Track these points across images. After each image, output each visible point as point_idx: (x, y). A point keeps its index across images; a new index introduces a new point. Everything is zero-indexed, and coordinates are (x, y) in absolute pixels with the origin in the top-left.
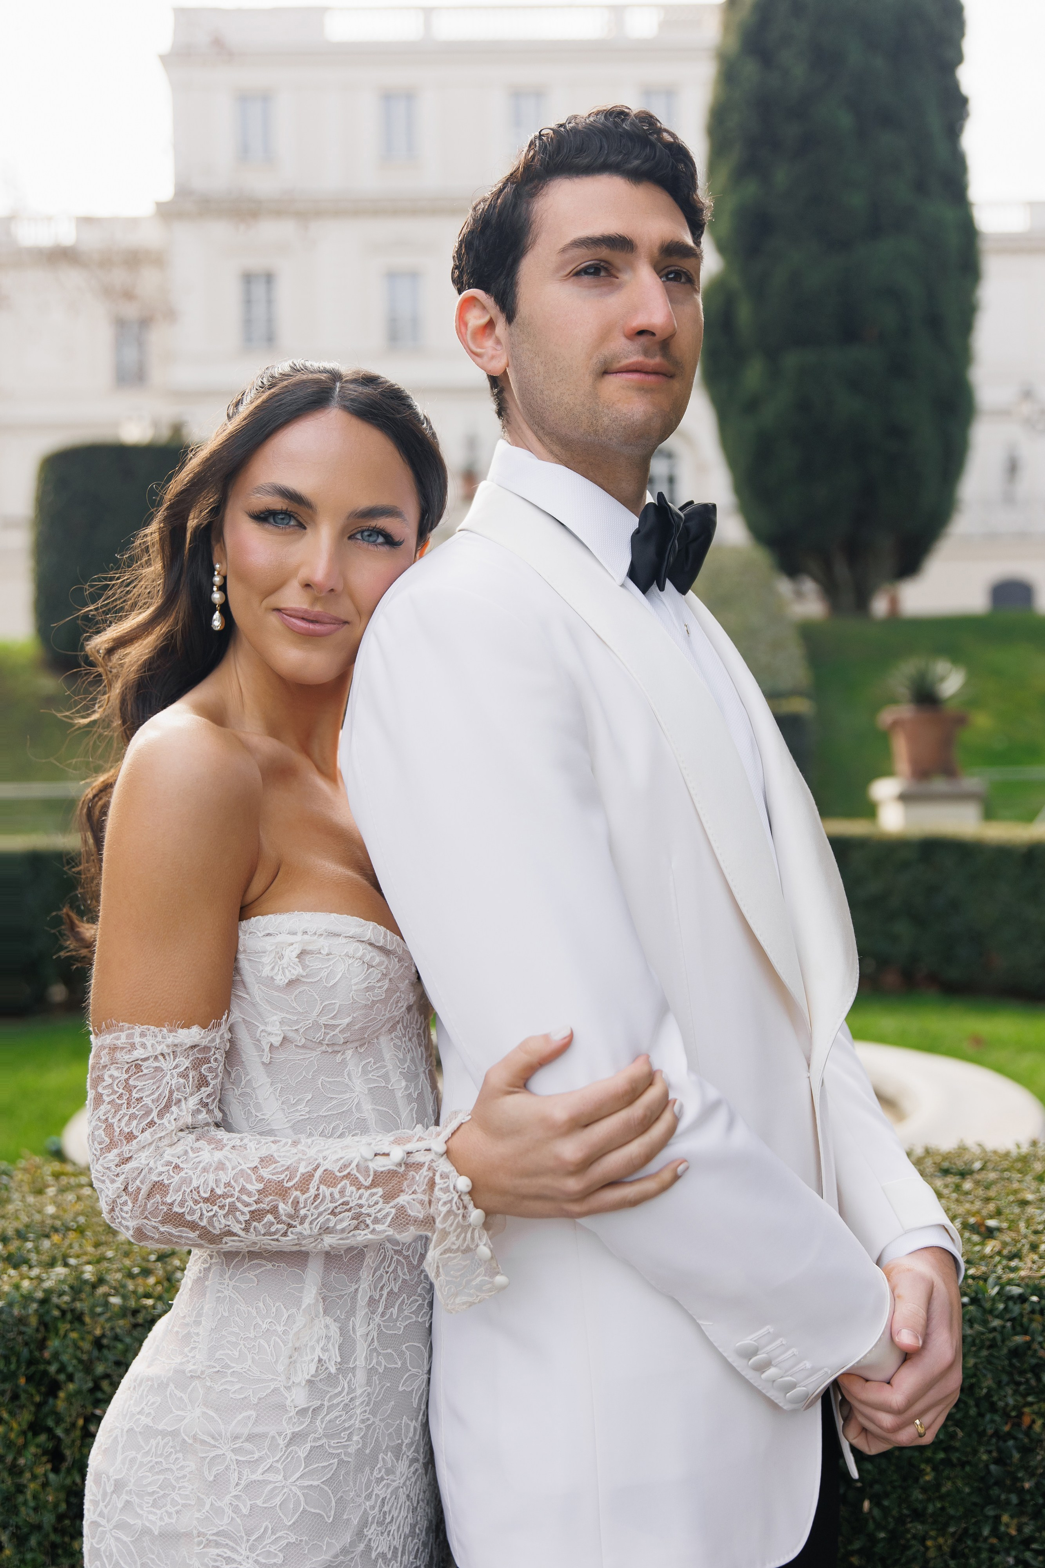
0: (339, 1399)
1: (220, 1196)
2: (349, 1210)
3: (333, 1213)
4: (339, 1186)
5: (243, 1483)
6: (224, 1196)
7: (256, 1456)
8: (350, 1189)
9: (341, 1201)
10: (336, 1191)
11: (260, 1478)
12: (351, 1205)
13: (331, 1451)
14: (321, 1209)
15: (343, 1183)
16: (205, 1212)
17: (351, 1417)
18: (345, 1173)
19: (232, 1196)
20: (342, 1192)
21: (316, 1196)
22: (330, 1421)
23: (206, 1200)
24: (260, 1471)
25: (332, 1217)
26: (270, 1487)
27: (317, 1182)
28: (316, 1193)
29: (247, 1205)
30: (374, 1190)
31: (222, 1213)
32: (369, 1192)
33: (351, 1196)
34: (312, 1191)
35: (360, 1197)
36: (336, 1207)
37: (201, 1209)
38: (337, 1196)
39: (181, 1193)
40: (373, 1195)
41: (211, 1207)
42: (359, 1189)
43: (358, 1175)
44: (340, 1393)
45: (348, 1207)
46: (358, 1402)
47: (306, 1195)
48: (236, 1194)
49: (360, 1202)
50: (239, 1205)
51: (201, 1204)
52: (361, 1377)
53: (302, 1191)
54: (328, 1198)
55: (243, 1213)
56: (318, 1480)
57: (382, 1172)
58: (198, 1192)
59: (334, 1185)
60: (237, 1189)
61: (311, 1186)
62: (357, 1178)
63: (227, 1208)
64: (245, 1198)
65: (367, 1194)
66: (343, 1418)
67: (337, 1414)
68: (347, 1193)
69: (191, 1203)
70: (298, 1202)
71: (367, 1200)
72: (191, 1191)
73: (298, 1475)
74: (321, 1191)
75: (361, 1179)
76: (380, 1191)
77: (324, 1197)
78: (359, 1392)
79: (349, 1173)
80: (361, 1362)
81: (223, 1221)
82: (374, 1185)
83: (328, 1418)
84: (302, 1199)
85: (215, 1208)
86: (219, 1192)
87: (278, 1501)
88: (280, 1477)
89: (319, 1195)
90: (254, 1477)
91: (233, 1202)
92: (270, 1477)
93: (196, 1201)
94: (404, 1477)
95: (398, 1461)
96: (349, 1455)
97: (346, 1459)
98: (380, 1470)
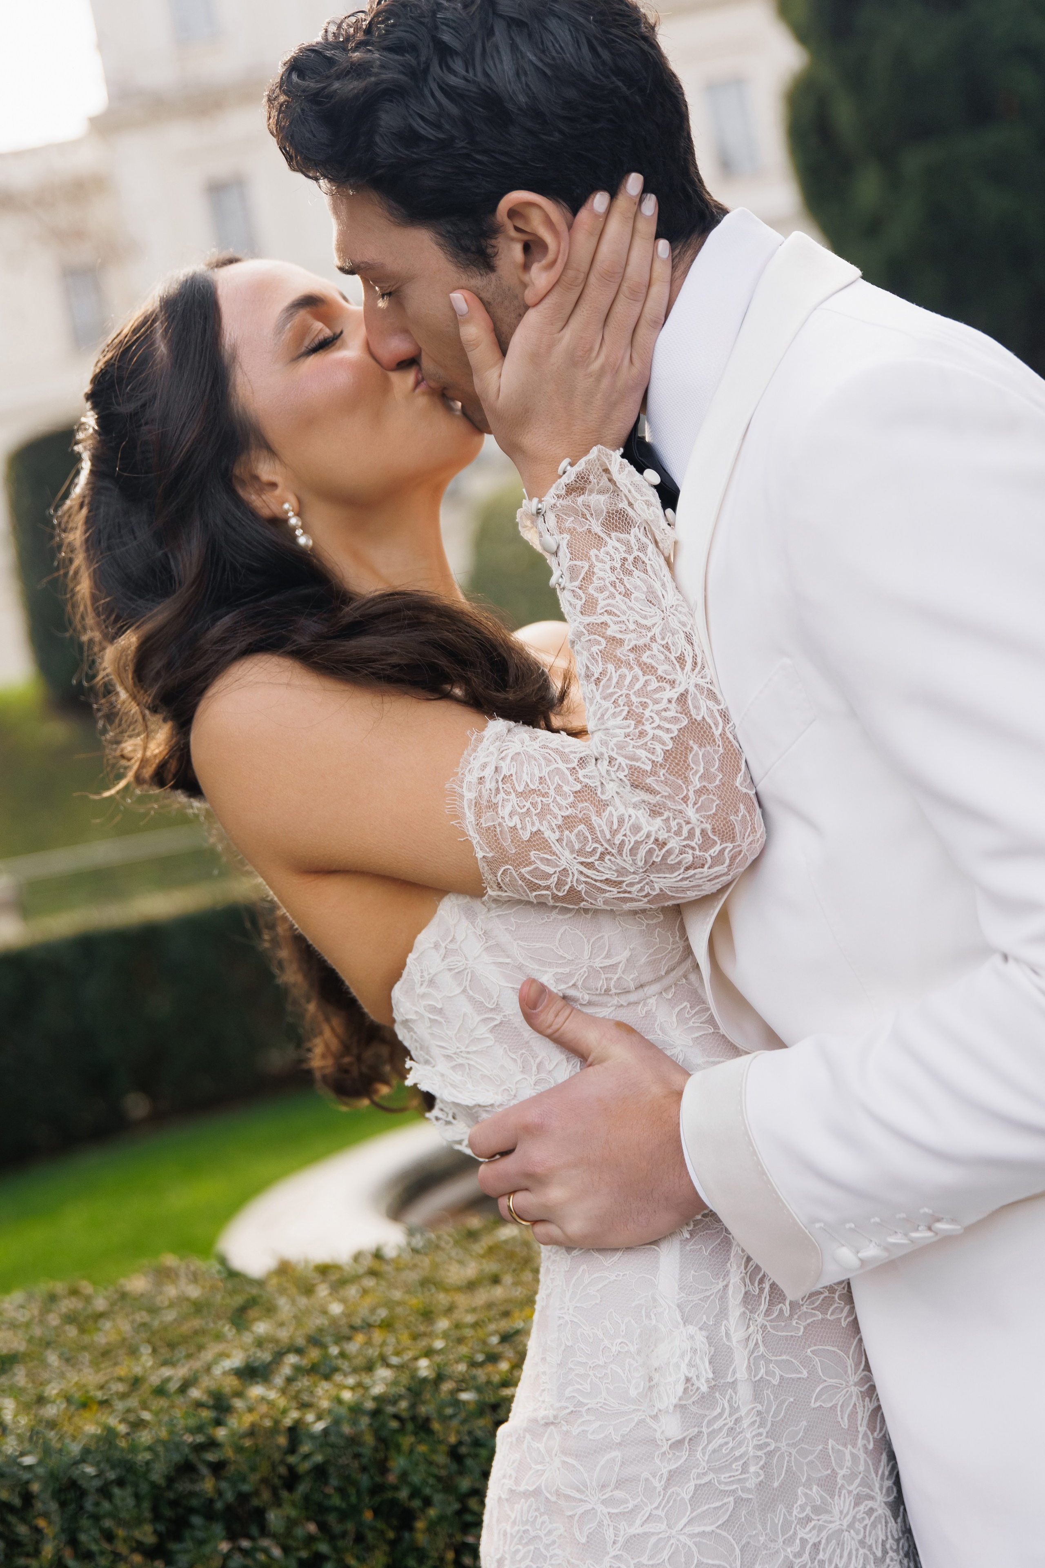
0: (720, 1423)
5: (621, 1540)
7: (630, 1505)
11: (640, 1531)
13: (722, 1487)
17: (740, 1444)
22: (714, 1451)
24: (638, 1522)
26: (653, 1540)
44: (721, 1414)
46: (746, 1423)
52: (744, 1392)
56: (712, 1524)
66: (731, 1445)
67: (722, 1441)
73: (684, 1521)
78: (743, 1411)
80: (742, 1374)
83: (710, 1448)
87: (665, 1555)
88: (664, 1527)
90: (633, 1531)
92: (649, 1528)
94: (849, 1518)
95: (832, 1496)
96: (748, 1490)
97: (745, 1496)
98: (802, 1508)
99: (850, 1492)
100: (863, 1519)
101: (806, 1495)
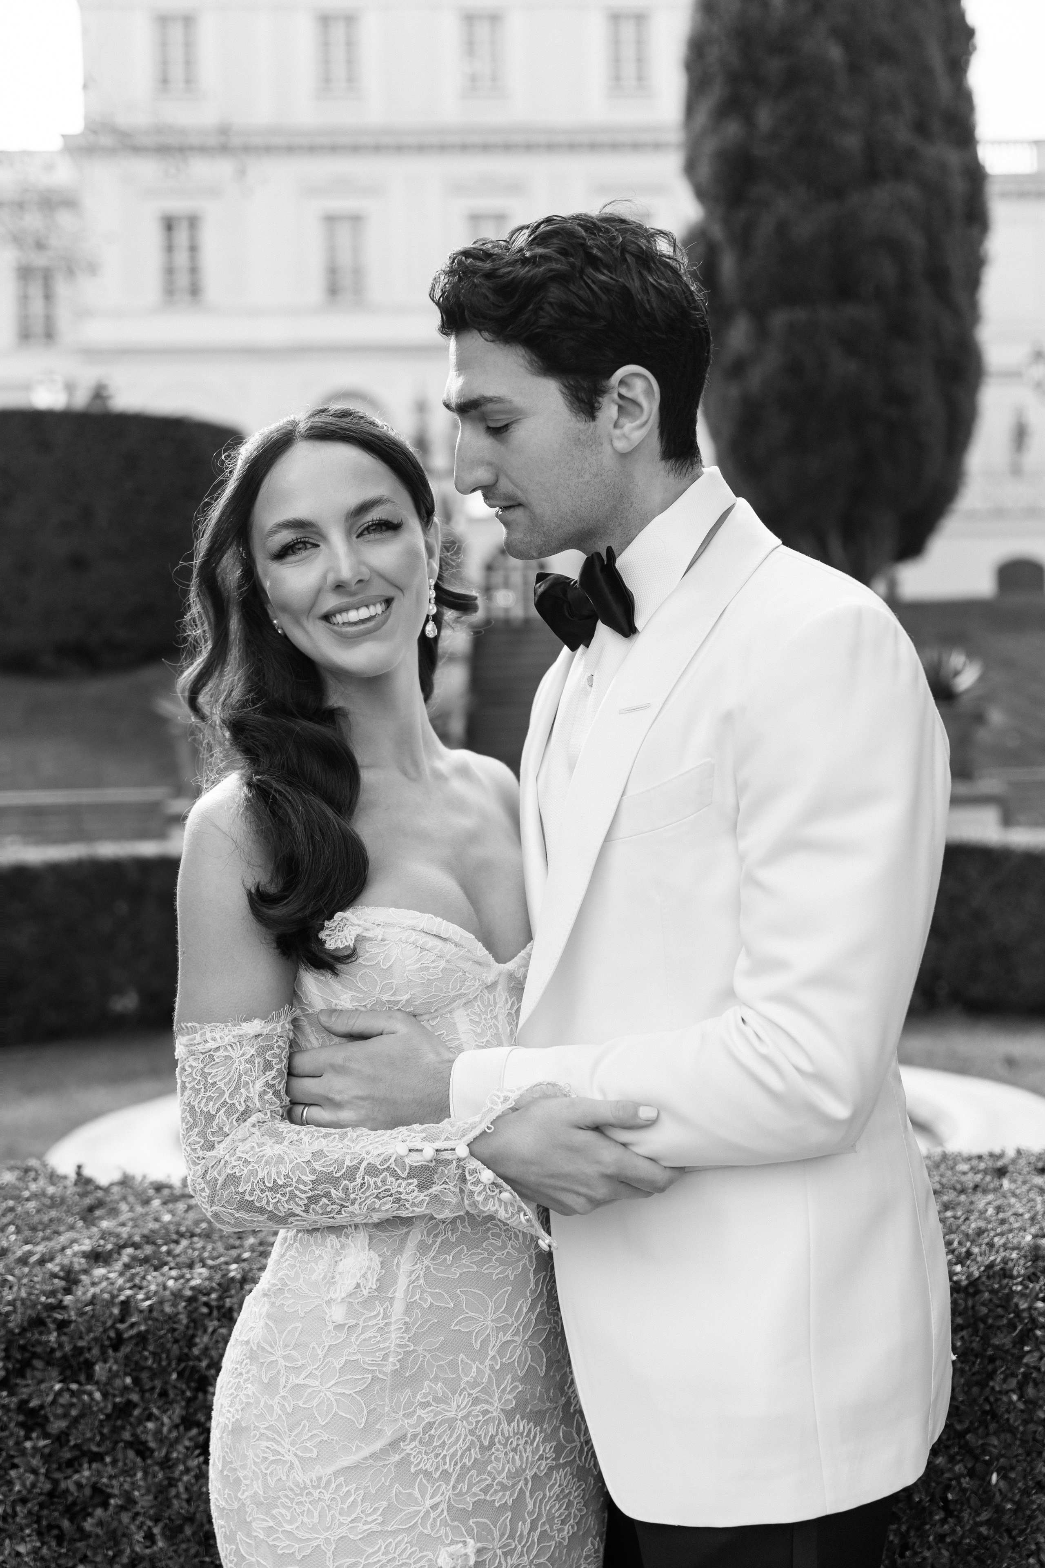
0: (374, 1322)
1: (281, 1186)
2: (391, 1195)
3: (377, 1197)
4: (381, 1177)
5: (289, 1386)
6: (285, 1186)
7: (300, 1363)
8: (390, 1179)
9: (383, 1189)
10: (378, 1180)
11: (302, 1382)
12: (392, 1191)
14: (368, 1194)
15: (384, 1175)
16: (270, 1199)
17: (385, 1340)
18: (385, 1166)
19: (291, 1185)
20: (384, 1181)
21: (363, 1184)
23: (270, 1189)
24: (302, 1376)
25: (377, 1200)
26: (309, 1390)
27: (362, 1173)
28: (362, 1182)
29: (304, 1192)
30: (410, 1181)
31: (284, 1199)
32: (406, 1182)
33: (391, 1185)
34: (359, 1181)
35: (399, 1186)
36: (380, 1193)
37: (267, 1196)
38: (380, 1184)
39: (250, 1184)
40: (410, 1184)
41: (275, 1195)
42: (398, 1179)
43: (396, 1169)
44: (376, 1316)
45: (389, 1193)
46: (393, 1328)
47: (354, 1184)
48: (294, 1184)
49: (399, 1190)
50: (297, 1192)
51: (267, 1193)
53: (350, 1180)
54: (373, 1186)
55: (301, 1199)
57: (416, 1167)
58: (264, 1183)
59: (377, 1176)
60: (294, 1180)
61: (357, 1176)
62: (396, 1171)
63: (288, 1195)
64: (302, 1187)
65: (404, 1183)
66: (378, 1339)
67: (372, 1334)
68: (388, 1182)
69: (259, 1192)
70: (348, 1189)
71: (405, 1188)
72: (258, 1182)
74: (366, 1180)
75: (399, 1172)
76: (415, 1181)
77: (369, 1185)
78: (394, 1319)
79: (388, 1167)
80: (400, 1294)
81: (286, 1206)
82: (410, 1176)
83: (362, 1337)
84: (351, 1186)
85: (278, 1196)
86: (280, 1182)
89: (364, 1183)
90: (297, 1381)
91: (292, 1190)
93: (262, 1190)
94: (465, 1412)
95: (453, 1394)
96: (385, 1374)
97: (380, 1376)
98: (425, 1396)
99: (470, 1395)
100: (477, 1416)
101: (430, 1387)
